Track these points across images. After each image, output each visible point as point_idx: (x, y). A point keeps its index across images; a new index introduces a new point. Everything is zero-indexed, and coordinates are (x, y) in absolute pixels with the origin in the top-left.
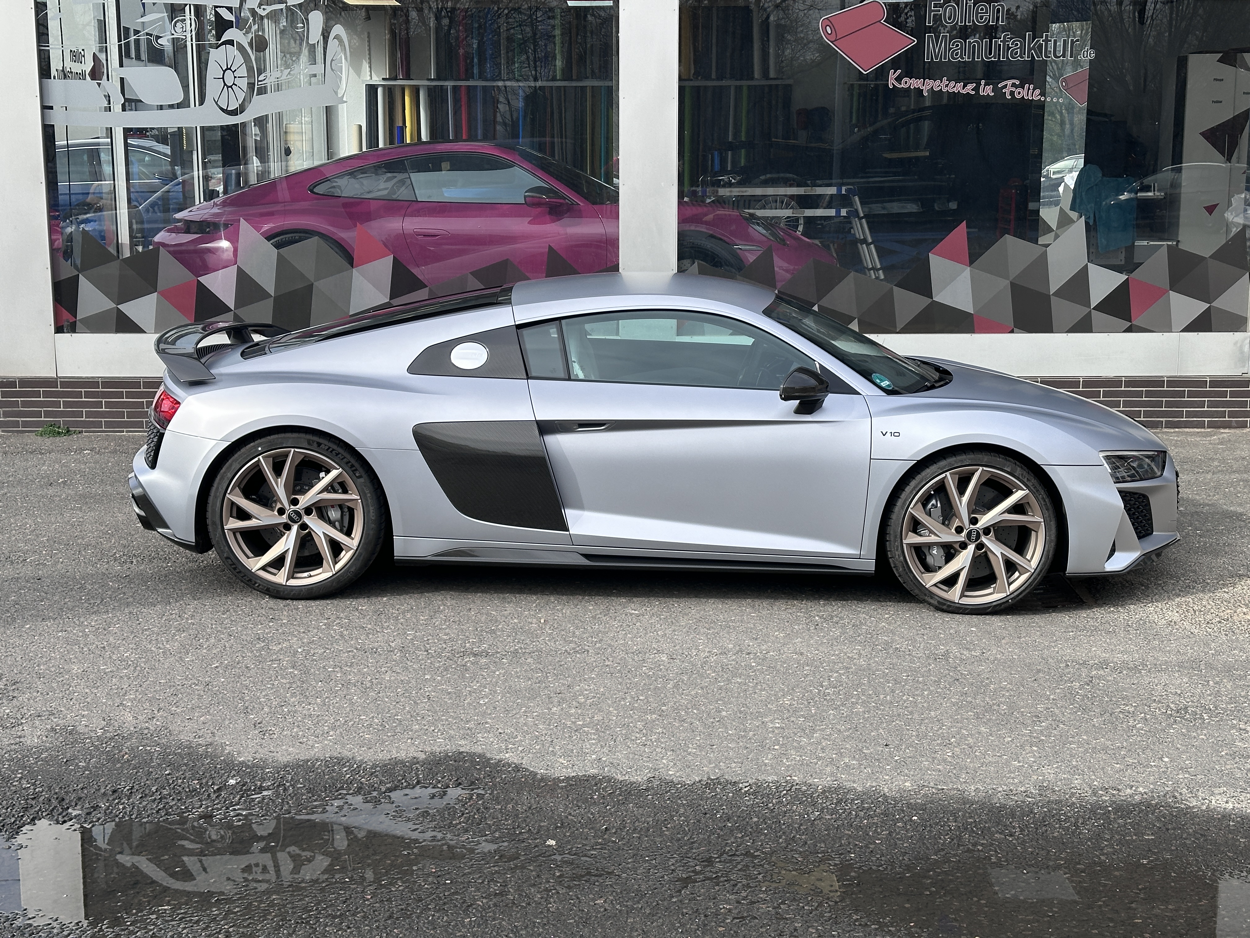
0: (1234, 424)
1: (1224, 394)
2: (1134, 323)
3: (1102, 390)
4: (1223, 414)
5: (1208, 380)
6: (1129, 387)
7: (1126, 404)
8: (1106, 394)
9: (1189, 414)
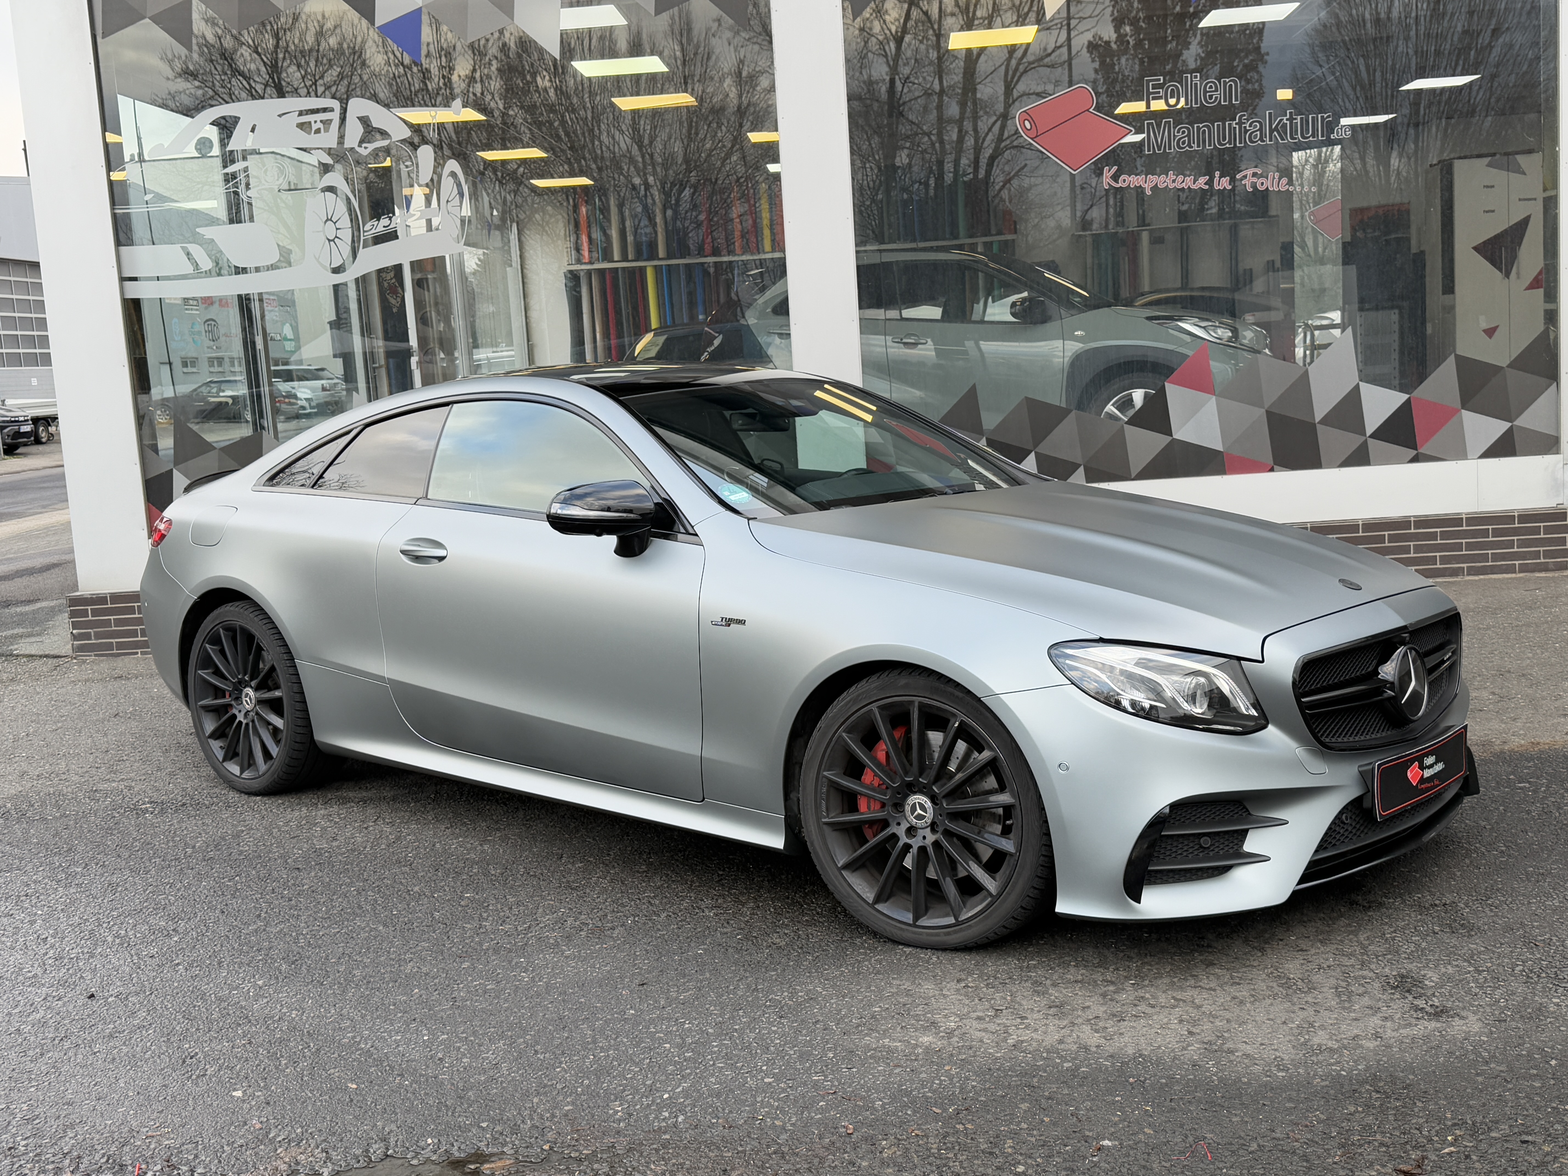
0: (1551, 566)
1: (1537, 531)
2: (1421, 451)
3: (1386, 533)
4: (1537, 555)
5: (1516, 514)
6: (1419, 528)
7: (1418, 549)
8: (1392, 539)
9: (1496, 557)
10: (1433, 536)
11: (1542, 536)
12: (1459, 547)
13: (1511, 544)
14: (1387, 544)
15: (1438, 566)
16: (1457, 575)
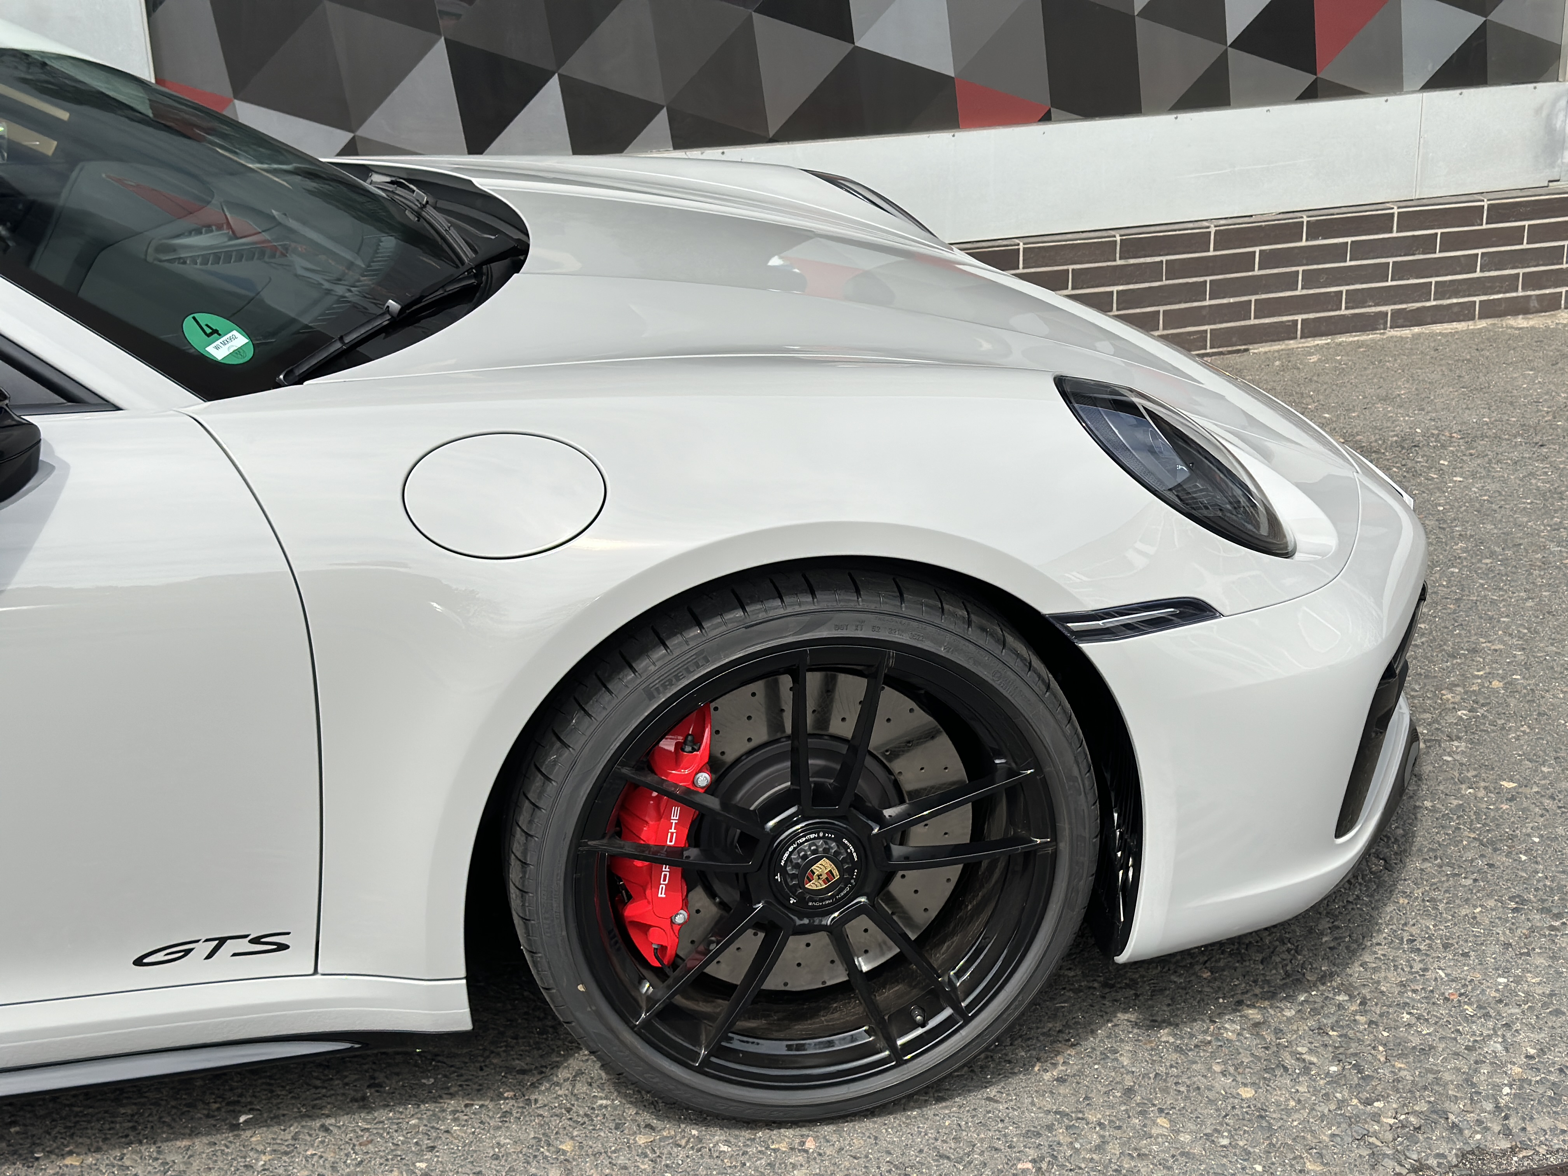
0: (1534, 304)
1: (1515, 236)
2: (1322, 74)
3: (1257, 249)
4: (1511, 283)
5: (1486, 204)
6: (1316, 238)
7: (1311, 279)
8: (1268, 260)
9: (1444, 290)
10: (1338, 252)
11: (1525, 246)
12: (1380, 272)
13: (1469, 264)
14: (1257, 272)
15: (1343, 312)
16: (1374, 329)
